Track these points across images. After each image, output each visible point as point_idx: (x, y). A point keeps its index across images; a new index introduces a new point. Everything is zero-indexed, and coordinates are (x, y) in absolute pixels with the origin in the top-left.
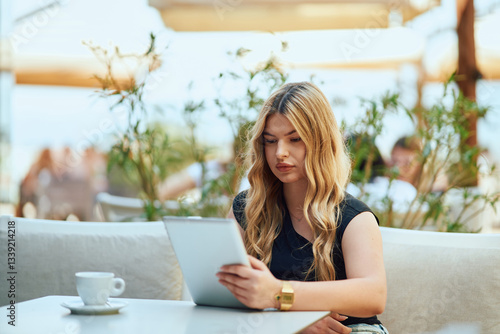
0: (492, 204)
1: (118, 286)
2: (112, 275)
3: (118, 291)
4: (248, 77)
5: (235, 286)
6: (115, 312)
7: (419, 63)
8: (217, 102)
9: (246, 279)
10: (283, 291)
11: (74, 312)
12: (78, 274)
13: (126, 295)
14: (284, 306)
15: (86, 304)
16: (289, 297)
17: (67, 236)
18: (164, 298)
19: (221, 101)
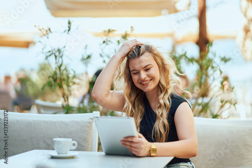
0: (234, 105)
1: (74, 145)
2: (71, 139)
3: (74, 148)
5: (131, 146)
6: (72, 157)
8: (101, 56)
9: (137, 143)
10: (152, 147)
11: (53, 158)
12: (54, 139)
14: (152, 155)
15: (58, 154)
18: (84, 150)
19: (103, 55)
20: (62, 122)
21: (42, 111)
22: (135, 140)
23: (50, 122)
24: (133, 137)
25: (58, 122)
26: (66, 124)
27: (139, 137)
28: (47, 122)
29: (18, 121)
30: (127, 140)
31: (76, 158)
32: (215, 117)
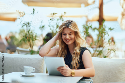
1: (34, 70)
2: (32, 67)
3: (34, 71)
4: (57, 20)
6: (33, 76)
7: (87, 17)
8: (49, 26)
9: (65, 70)
10: (73, 72)
11: (23, 76)
12: (24, 67)
13: (36, 72)
14: (72, 75)
15: (26, 74)
16: (74, 73)
17: (15, 58)
18: (39, 73)
19: (50, 26)
20: (29, 58)
21: (20, 53)
22: (64, 68)
23: (23, 58)
24: (63, 67)
25: (27, 58)
26: (31, 59)
27: (66, 67)
28: (21, 58)
29: (7, 58)
30: (60, 68)
31: (35, 76)
32: (105, 57)
